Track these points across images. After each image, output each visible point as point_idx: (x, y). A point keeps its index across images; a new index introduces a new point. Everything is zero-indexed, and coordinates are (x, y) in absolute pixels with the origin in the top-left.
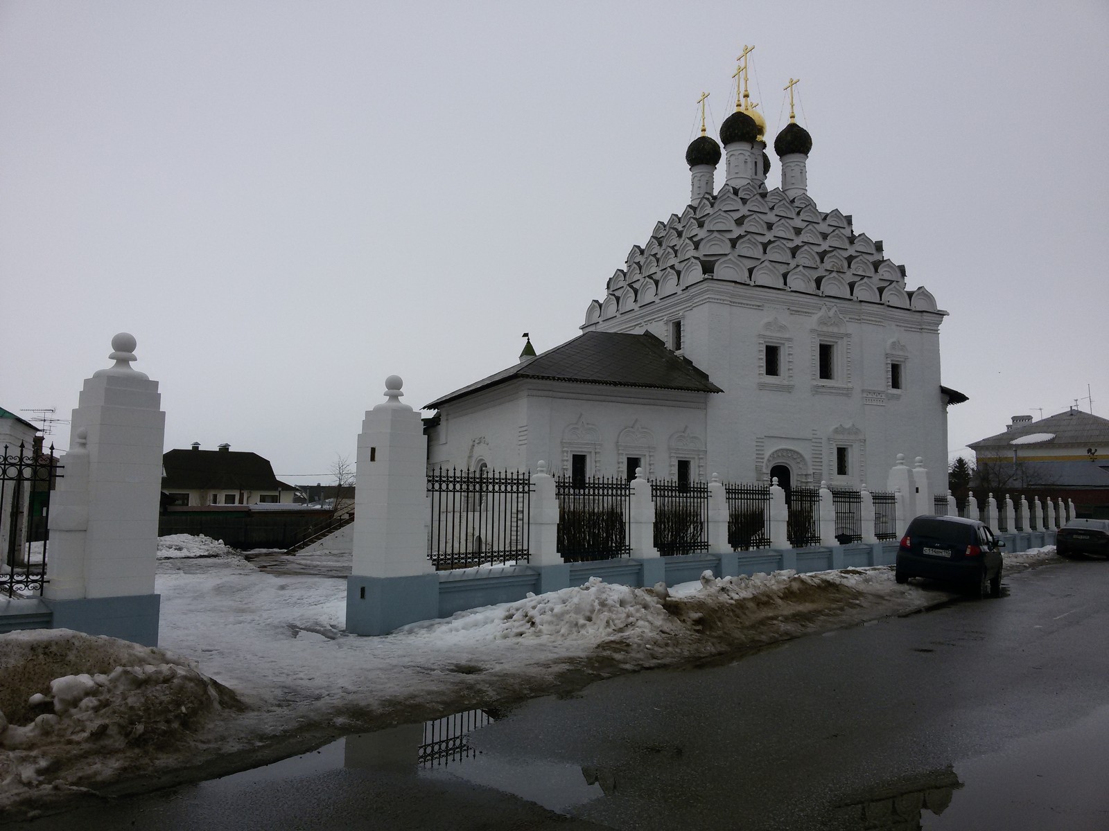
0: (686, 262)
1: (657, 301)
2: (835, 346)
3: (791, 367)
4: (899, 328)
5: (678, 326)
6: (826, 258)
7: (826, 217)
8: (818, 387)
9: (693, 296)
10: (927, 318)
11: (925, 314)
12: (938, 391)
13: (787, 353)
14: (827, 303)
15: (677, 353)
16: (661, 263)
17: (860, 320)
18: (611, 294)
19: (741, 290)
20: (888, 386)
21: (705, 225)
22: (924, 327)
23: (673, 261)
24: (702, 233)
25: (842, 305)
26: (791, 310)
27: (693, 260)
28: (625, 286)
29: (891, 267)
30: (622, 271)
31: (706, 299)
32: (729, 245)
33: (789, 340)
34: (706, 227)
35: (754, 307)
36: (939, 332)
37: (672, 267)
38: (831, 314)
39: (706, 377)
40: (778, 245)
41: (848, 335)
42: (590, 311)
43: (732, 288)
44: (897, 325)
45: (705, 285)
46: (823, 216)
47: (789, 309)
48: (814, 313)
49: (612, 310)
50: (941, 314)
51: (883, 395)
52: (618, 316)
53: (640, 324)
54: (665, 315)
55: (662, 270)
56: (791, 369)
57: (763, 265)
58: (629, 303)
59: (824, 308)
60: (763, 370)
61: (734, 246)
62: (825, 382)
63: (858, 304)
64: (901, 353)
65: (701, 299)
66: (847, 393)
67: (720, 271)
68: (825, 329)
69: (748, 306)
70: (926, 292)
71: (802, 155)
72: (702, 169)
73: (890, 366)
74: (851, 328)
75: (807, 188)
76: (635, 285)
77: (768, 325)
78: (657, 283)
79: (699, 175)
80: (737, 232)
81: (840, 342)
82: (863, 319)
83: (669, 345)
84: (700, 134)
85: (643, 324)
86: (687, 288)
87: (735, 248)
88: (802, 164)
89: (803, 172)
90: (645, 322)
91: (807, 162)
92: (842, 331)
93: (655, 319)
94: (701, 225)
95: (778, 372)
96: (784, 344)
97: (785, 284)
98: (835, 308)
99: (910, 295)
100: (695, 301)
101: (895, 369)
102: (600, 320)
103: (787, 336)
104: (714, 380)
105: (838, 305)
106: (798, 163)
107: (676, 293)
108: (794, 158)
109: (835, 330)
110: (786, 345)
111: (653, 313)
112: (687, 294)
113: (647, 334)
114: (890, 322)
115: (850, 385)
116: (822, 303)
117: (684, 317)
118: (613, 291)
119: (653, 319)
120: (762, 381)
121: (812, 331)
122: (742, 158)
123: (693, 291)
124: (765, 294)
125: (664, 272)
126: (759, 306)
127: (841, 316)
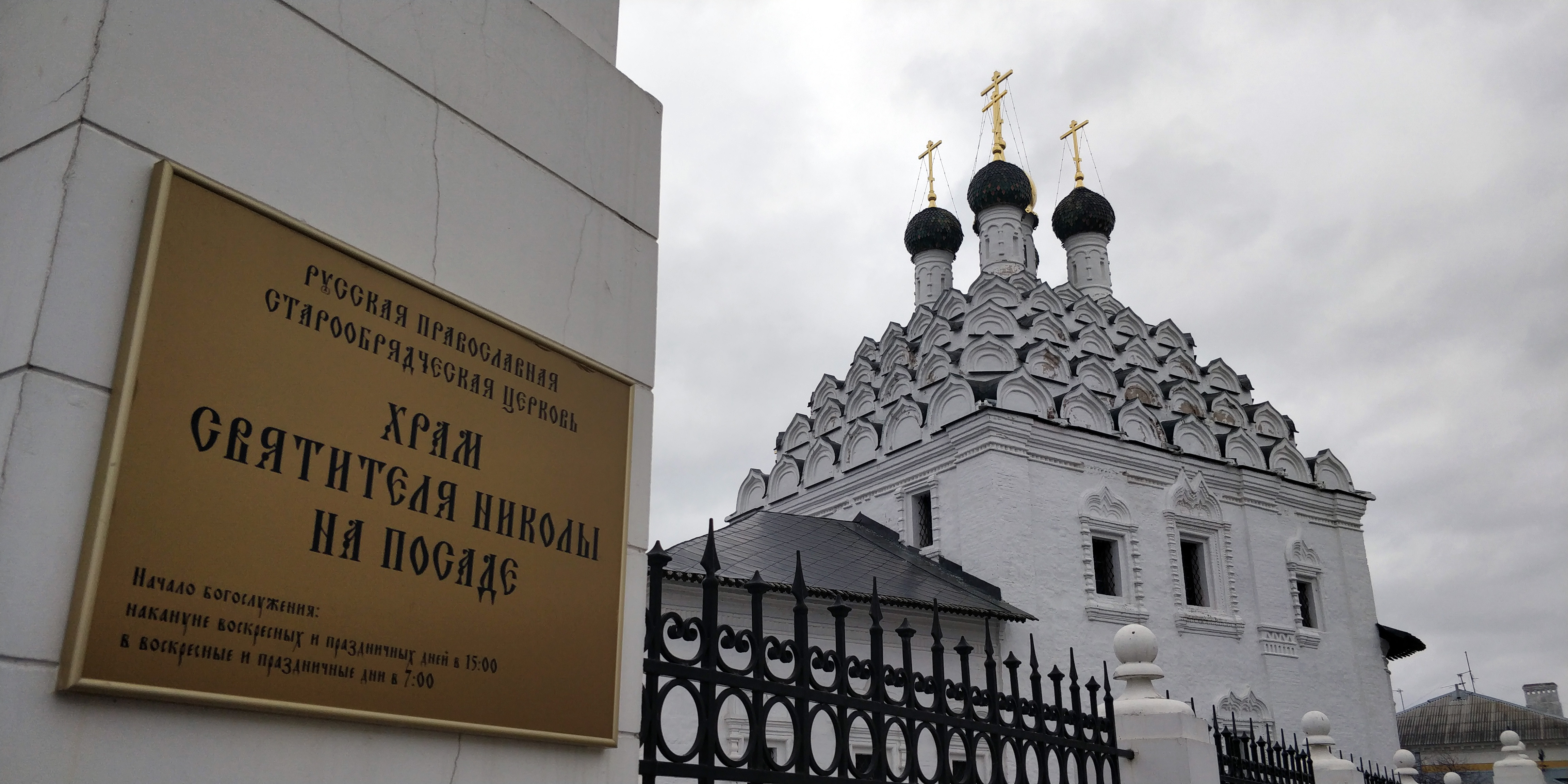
0: (936, 387)
1: (881, 458)
2: (1205, 546)
3: (1139, 580)
4: (1300, 518)
5: (924, 502)
6: (1171, 392)
7: (1153, 333)
8: (1189, 618)
9: (957, 443)
10: (1342, 502)
11: (1338, 496)
12: (1373, 636)
13: (1130, 553)
14: (1187, 467)
15: (926, 551)
16: (882, 395)
17: (1240, 500)
18: (786, 456)
19: (1044, 433)
20: (1297, 621)
21: (966, 327)
22: (1339, 518)
23: (907, 387)
24: (960, 341)
25: (1211, 473)
26: (1129, 476)
27: (952, 380)
28: (813, 442)
29: (1272, 414)
30: (805, 417)
31: (985, 446)
32: (1015, 357)
33: (1132, 529)
34: (967, 330)
35: (1068, 466)
36: (1362, 528)
37: (909, 397)
38: (1195, 485)
39: (995, 592)
40: (1093, 364)
41: (1225, 526)
42: (748, 485)
43: (1029, 428)
44: (1298, 514)
45: (982, 420)
46: (1150, 328)
47: (1124, 473)
48: (1166, 484)
49: (788, 483)
50: (1363, 498)
51: (1293, 637)
52: (802, 491)
53: (845, 503)
54: (897, 484)
55: (885, 407)
56: (1140, 584)
57: (1077, 393)
58: (824, 468)
59: (1182, 475)
60: (1092, 584)
61: (1022, 360)
62: (1197, 611)
63: (1235, 471)
64: (1308, 563)
65: (975, 446)
66: (1235, 632)
67: (1007, 398)
68: (1186, 512)
69: (1058, 464)
70: (1333, 459)
71: (1101, 236)
72: (930, 258)
73: (1295, 585)
74: (1229, 514)
75: (1111, 288)
76: (833, 438)
77: (1094, 500)
78: (879, 429)
79: (929, 266)
80: (1021, 339)
81: (1212, 539)
82: (1246, 499)
83: (909, 536)
84: (927, 205)
85: (853, 503)
86: (944, 428)
87: (1024, 361)
88: (1102, 250)
89: (1103, 262)
90: (855, 499)
91: (1108, 246)
92: (1214, 517)
93: (875, 492)
94: (957, 328)
95: (1116, 589)
96: (1122, 536)
97: (1116, 428)
98: (1199, 478)
99: (1311, 463)
100: (960, 452)
101: (1304, 589)
102: (765, 503)
103: (1126, 521)
104: (1011, 597)
105: (1205, 472)
106: (1096, 248)
107: (920, 441)
108: (1088, 240)
109: (1203, 515)
110: (1128, 537)
111: (871, 481)
112: (942, 441)
113: (861, 520)
114: (1286, 508)
115: (1238, 618)
116: (1180, 465)
117: (936, 483)
118: (789, 452)
119: (873, 492)
120: (1093, 603)
121: (1169, 515)
122: (1008, 232)
123: (954, 434)
124: (1086, 443)
125: (889, 410)
126: (1075, 465)
127: (1211, 492)
